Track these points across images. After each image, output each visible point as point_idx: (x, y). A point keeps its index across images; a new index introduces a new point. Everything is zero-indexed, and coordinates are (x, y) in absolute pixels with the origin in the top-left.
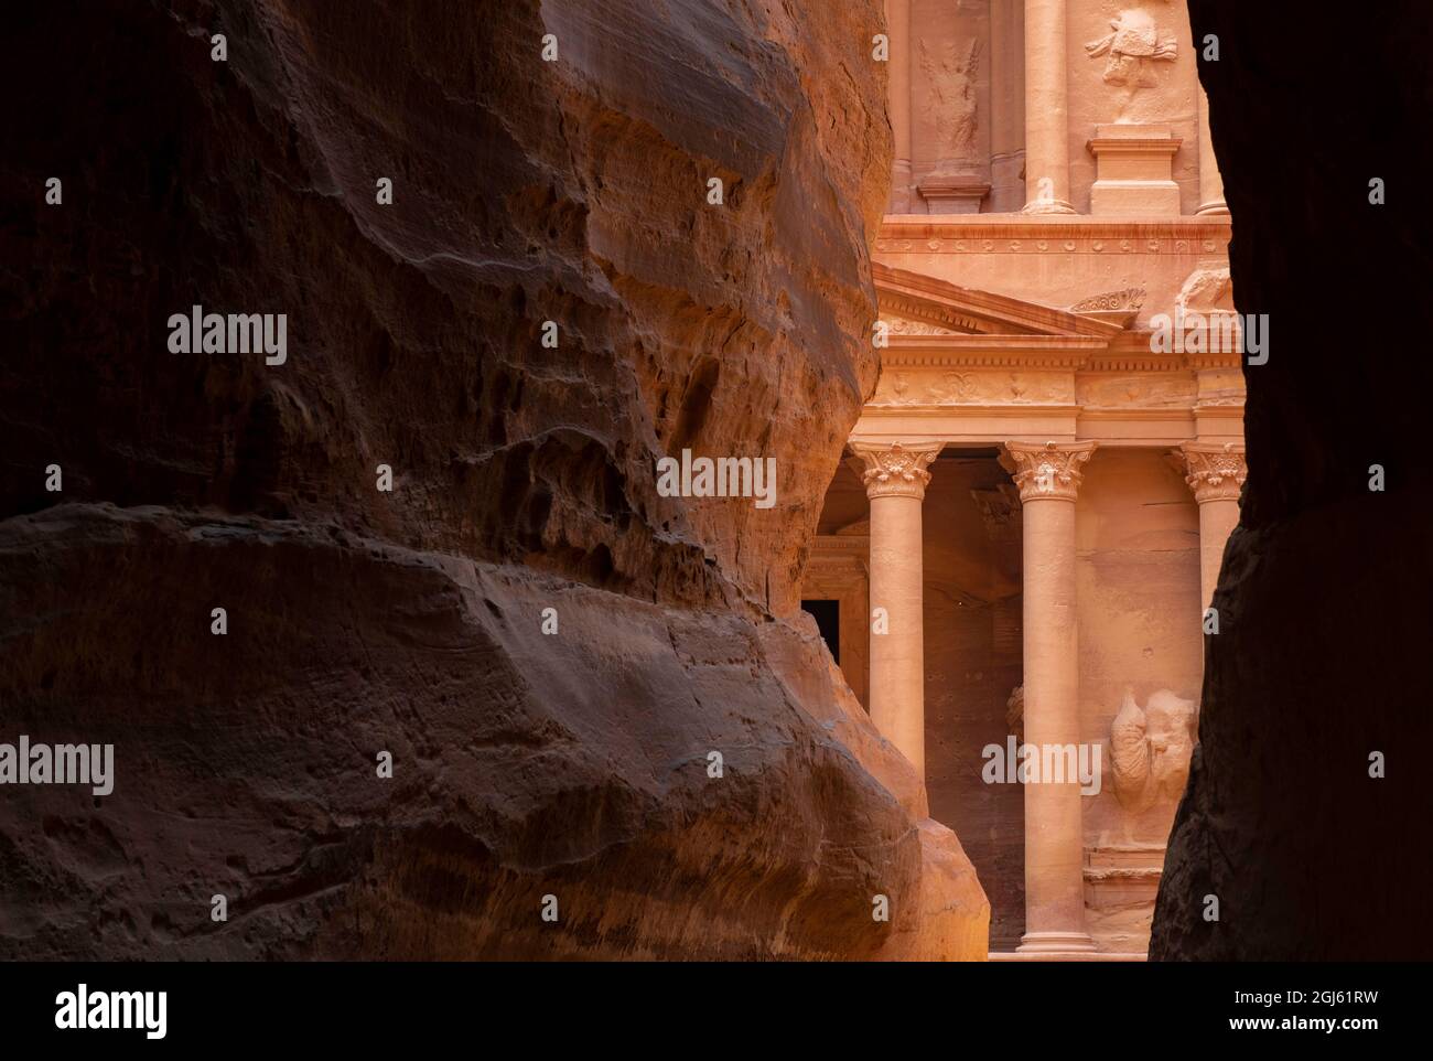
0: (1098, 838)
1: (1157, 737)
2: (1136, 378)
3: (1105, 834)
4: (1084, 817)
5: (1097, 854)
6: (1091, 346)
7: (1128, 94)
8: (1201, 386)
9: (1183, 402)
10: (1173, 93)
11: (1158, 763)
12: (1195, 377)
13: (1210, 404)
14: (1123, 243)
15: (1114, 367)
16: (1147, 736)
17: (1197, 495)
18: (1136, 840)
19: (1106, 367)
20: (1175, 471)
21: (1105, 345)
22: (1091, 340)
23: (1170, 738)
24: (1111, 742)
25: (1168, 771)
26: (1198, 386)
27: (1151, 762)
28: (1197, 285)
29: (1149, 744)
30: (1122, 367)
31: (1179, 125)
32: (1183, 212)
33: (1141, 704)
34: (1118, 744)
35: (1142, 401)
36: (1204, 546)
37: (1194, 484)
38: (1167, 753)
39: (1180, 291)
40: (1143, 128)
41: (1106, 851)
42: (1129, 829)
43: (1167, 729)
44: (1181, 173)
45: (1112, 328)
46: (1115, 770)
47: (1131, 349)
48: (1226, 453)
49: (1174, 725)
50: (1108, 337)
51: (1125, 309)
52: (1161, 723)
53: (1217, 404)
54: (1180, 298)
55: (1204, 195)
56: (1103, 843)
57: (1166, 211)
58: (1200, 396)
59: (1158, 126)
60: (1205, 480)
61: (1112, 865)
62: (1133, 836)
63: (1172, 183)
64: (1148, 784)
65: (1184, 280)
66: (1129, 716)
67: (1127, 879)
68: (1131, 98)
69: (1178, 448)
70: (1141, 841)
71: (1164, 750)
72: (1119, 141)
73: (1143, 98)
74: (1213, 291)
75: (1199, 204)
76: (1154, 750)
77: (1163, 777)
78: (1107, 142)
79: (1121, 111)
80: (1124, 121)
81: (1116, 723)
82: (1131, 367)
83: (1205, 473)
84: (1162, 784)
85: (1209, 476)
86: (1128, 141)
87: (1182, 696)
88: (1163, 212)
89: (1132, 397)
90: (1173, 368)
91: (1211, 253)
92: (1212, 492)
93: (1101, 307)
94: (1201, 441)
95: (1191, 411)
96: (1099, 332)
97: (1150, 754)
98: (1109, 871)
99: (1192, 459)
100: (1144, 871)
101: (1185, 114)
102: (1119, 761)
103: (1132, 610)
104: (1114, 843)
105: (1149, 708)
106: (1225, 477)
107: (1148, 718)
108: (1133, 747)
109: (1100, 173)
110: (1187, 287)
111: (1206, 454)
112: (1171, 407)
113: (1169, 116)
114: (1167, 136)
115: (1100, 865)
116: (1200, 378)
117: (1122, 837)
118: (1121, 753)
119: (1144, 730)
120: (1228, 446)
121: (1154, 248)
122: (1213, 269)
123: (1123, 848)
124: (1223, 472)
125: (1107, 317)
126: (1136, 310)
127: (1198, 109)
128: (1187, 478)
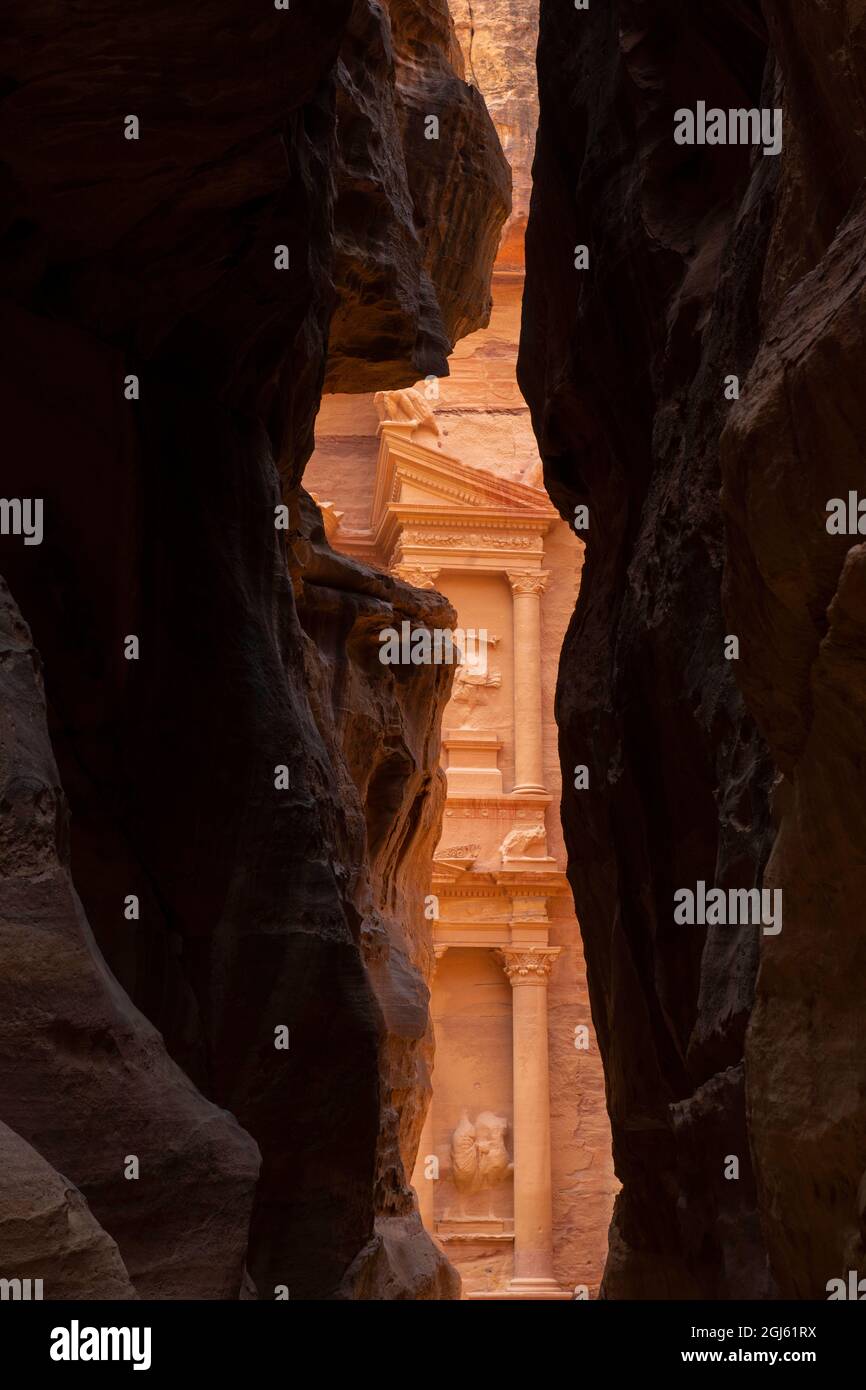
0: (442, 1213)
1: (483, 1144)
2: (472, 901)
3: (447, 1210)
4: (434, 1198)
5: (441, 1225)
6: (445, 881)
7: (469, 709)
8: (515, 908)
9: (502, 918)
10: (497, 709)
11: (483, 1162)
12: (511, 901)
13: (520, 920)
14: (466, 811)
15: (459, 894)
16: (476, 1143)
17: (511, 981)
18: (467, 1214)
19: (453, 894)
20: (496, 962)
21: (453, 881)
22: (445, 877)
23: (491, 1144)
24: (452, 1147)
25: (490, 1167)
26: (512, 907)
27: (478, 1162)
28: (513, 841)
29: (477, 1150)
30: (464, 894)
31: (502, 731)
32: (505, 790)
33: (473, 1121)
34: (457, 1149)
35: (477, 917)
36: (516, 1015)
37: (509, 973)
38: (490, 1155)
39: (501, 844)
40: (480, 733)
41: (449, 1222)
42: (463, 1207)
43: (489, 1138)
44: (503, 763)
45: (458, 870)
46: (455, 1167)
47: (469, 883)
48: (531, 954)
49: (494, 1136)
50: (455, 876)
51: (467, 858)
52: (486, 1134)
53: (525, 921)
54: (502, 849)
55: (518, 780)
56: (446, 1217)
57: (492, 790)
58: (514, 915)
59: (489, 733)
60: (517, 971)
61: (452, 1232)
62: (466, 1211)
63: (498, 771)
64: (476, 1177)
65: (505, 836)
66: (465, 1130)
67: (462, 1241)
68: (471, 712)
69: (499, 949)
70: (470, 1215)
71: (487, 1153)
72: (463, 742)
73: (479, 712)
74: (523, 845)
75: (514, 785)
76: (480, 1153)
77: (487, 1171)
78: (456, 742)
79: (464, 721)
80: (466, 728)
81: (456, 1134)
82: (470, 894)
83: (517, 966)
84: (486, 1176)
85: (519, 969)
86: (469, 742)
87: (498, 1116)
88: (490, 791)
89: (470, 914)
90: (497, 895)
91: (521, 819)
92: (521, 979)
93: (451, 856)
94: (515, 945)
95: (508, 924)
96: (450, 873)
97: (478, 1156)
98: (451, 1236)
99: (508, 958)
100: (474, 1235)
101: (506, 723)
102: (458, 1161)
103: (468, 1057)
104: (453, 1216)
105: (477, 1123)
106: (530, 970)
107: (476, 1130)
108: (467, 1151)
109: (450, 762)
110: (507, 842)
111: (517, 954)
112: (495, 921)
113: (495, 725)
114: (494, 739)
115: (445, 1232)
116: (514, 903)
117: (458, 1212)
118: (460, 1155)
119: (474, 1139)
120: (532, 949)
121: (485, 814)
122: (524, 830)
123: (459, 1220)
124: (528, 966)
125: (456, 862)
126: (474, 859)
127: (514, 720)
128: (505, 969)
